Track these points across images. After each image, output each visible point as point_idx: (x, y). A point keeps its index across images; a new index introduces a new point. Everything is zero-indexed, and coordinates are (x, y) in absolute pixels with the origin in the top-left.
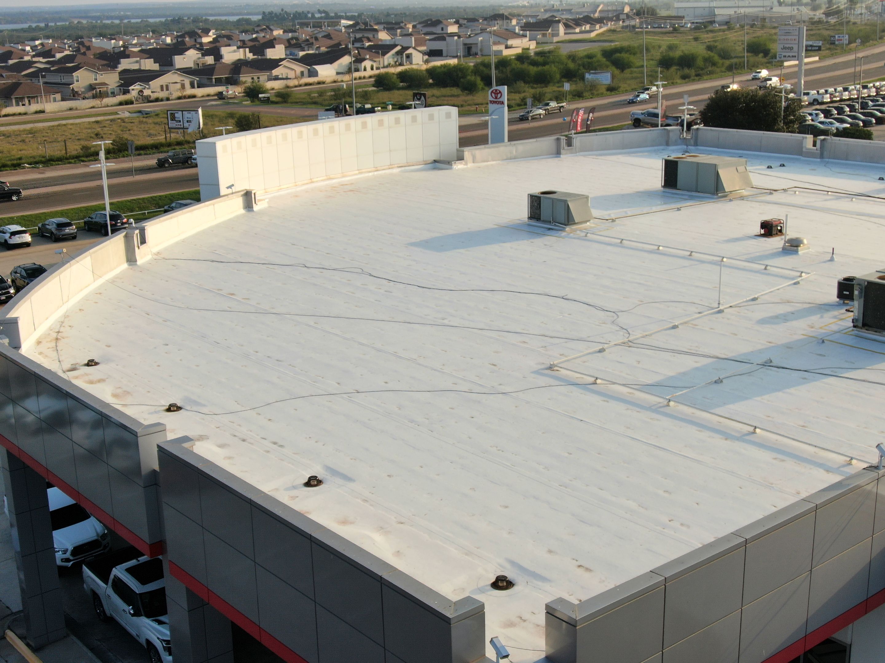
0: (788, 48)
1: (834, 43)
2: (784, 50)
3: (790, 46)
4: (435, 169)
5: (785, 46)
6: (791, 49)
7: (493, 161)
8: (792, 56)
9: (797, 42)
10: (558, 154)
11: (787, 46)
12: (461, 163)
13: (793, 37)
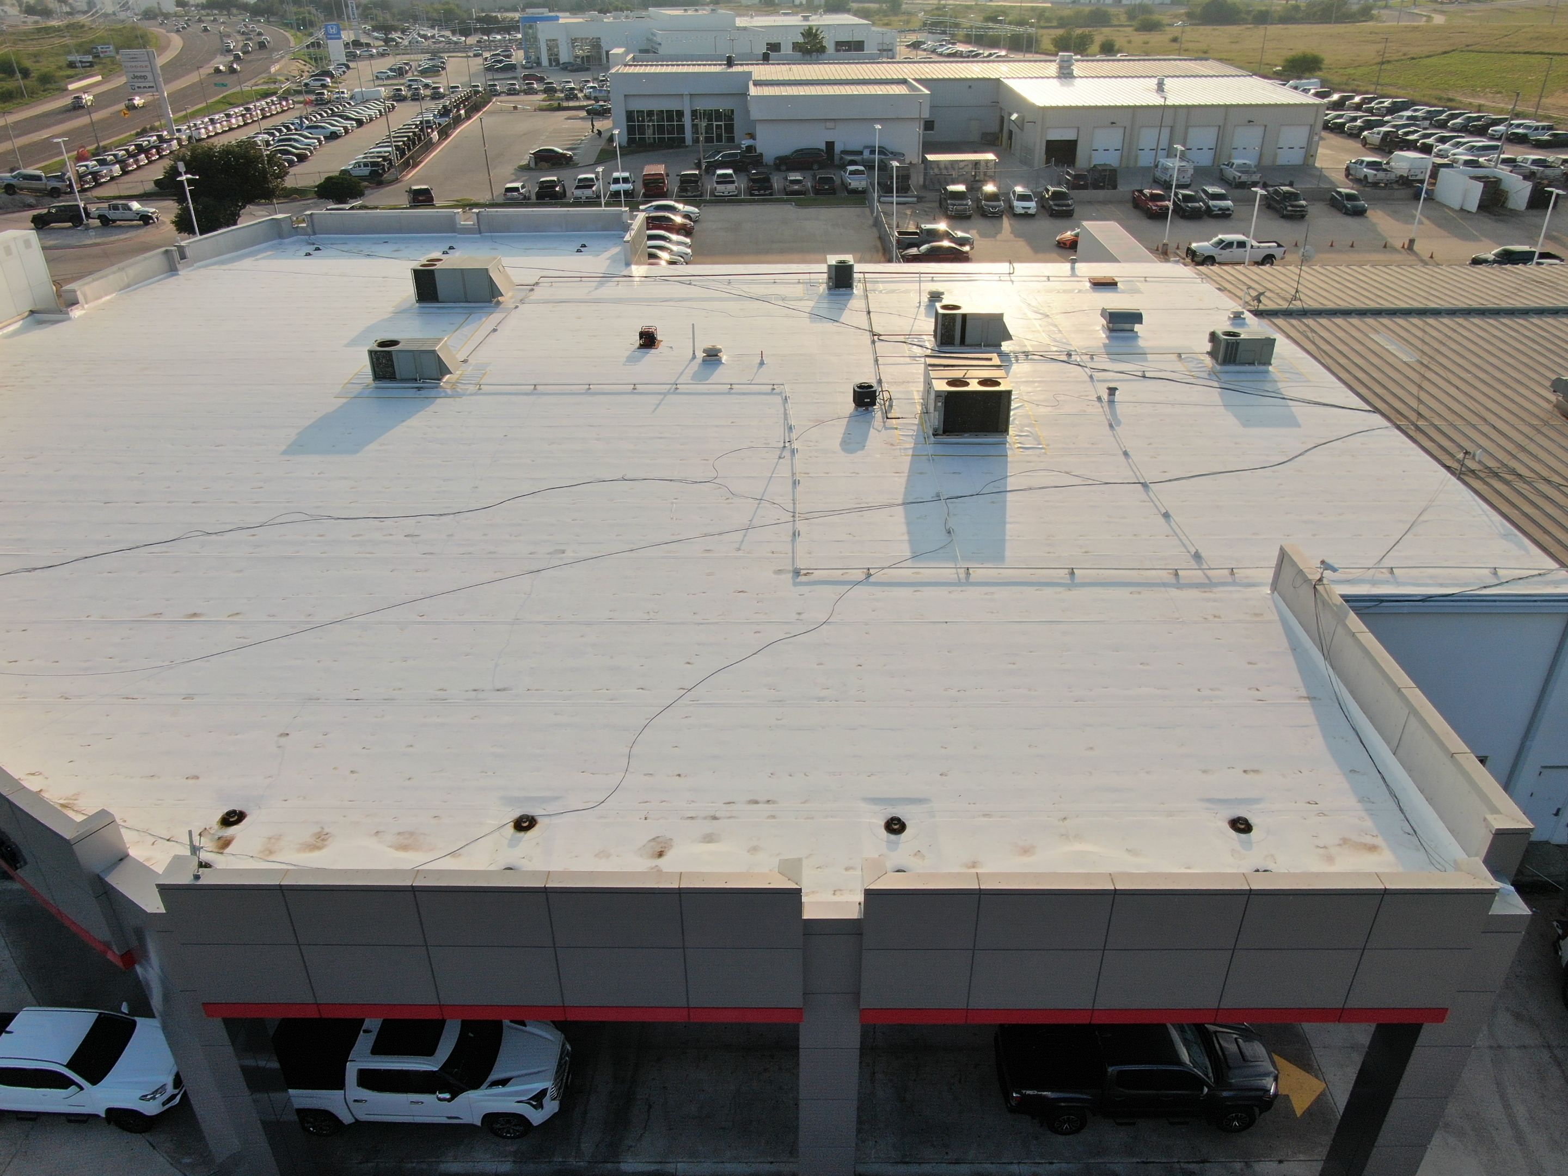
0: (140, 77)
1: (99, 56)
2: (136, 80)
3: (143, 74)
4: (41, 323)
5: (136, 74)
6: (145, 77)
7: (106, 295)
8: (149, 87)
9: (149, 69)
10: (172, 271)
11: (139, 74)
12: (77, 309)
13: (144, 64)
